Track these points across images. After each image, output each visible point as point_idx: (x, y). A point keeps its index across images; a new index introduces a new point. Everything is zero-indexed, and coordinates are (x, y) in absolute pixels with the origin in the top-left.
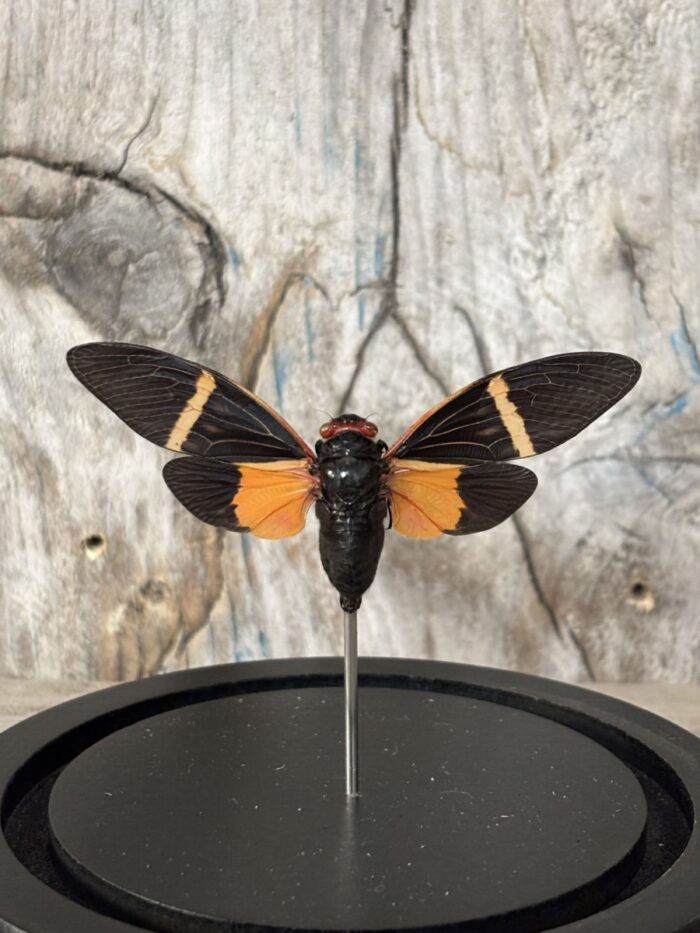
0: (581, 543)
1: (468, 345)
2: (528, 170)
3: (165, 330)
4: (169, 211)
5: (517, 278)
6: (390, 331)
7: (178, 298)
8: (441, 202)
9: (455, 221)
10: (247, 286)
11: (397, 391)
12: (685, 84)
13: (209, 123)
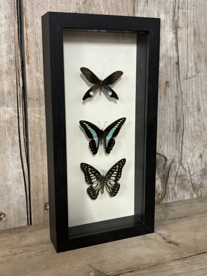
0: (197, 184)
1: (187, 166)
2: (193, 149)
3: (161, 168)
4: (162, 156)
5: (191, 159)
6: (181, 166)
7: (162, 165)
8: (185, 153)
9: (186, 154)
10: (168, 163)
11: (181, 171)
12: (205, 140)
13: (165, 147)
